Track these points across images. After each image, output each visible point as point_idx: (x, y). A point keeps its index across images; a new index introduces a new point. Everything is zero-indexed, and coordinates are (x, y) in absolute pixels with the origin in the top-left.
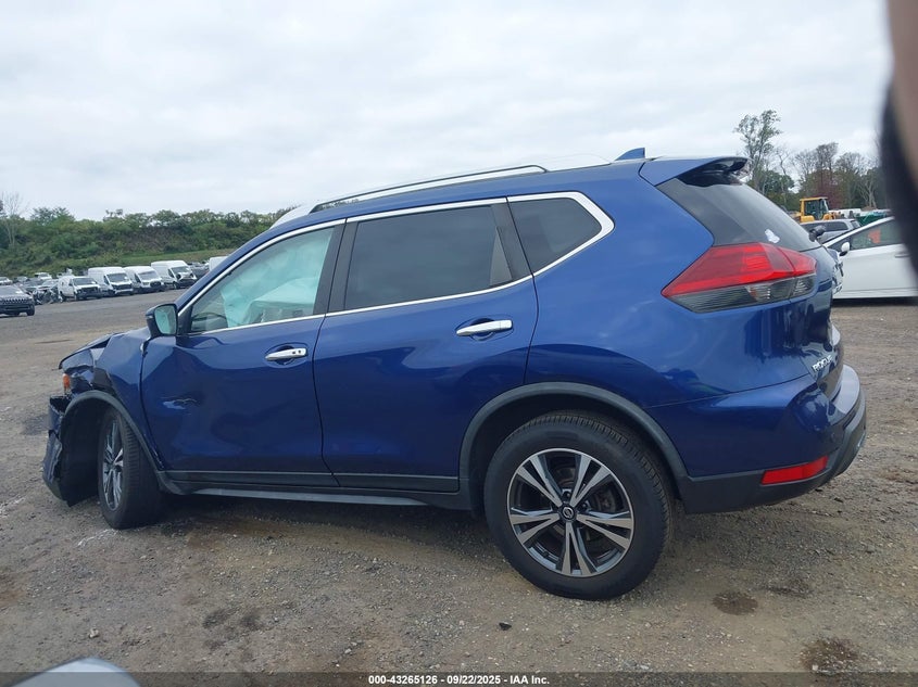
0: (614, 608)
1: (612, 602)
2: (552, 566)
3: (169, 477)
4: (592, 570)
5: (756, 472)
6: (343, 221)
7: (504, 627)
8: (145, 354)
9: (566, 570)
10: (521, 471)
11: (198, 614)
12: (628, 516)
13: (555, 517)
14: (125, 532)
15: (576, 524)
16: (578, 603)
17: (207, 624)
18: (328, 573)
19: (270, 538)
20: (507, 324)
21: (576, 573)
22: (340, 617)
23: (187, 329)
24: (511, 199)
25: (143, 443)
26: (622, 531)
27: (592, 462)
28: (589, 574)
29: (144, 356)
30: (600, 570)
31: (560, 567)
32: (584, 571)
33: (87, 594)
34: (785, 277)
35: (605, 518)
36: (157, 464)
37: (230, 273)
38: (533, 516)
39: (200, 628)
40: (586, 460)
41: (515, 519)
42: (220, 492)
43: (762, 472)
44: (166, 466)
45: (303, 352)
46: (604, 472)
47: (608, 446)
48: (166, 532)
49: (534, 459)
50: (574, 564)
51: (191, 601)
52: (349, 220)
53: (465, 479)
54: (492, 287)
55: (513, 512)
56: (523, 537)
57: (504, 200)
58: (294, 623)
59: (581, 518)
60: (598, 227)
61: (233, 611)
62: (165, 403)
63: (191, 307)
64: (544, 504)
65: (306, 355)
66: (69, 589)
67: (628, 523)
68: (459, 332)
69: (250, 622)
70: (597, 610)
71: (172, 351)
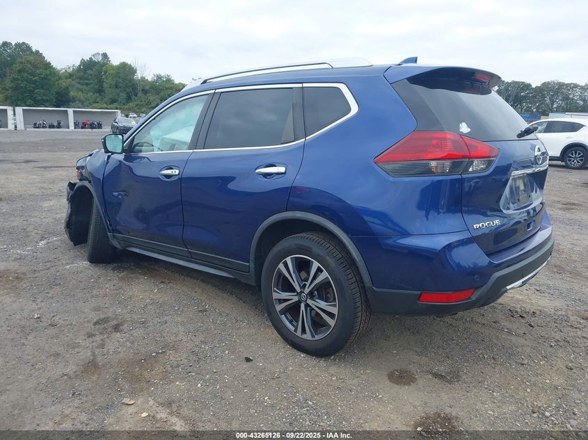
0: (323, 363)
1: (323, 359)
2: (292, 328)
3: (114, 237)
4: (313, 337)
5: (415, 292)
6: (213, 91)
7: (248, 360)
8: (108, 162)
9: (299, 333)
10: (281, 266)
11: (95, 317)
12: (335, 306)
13: (296, 299)
14: (93, 265)
15: (307, 305)
16: (302, 356)
17: (96, 324)
18: (176, 308)
19: (162, 282)
20: (282, 169)
21: (304, 336)
22: (165, 334)
23: (131, 151)
24: (305, 85)
25: (103, 216)
26: (331, 315)
27: (319, 267)
28: (311, 338)
29: (107, 164)
30: (317, 337)
31: (296, 330)
32: (308, 336)
33: (49, 295)
34: (462, 158)
35: (322, 304)
36: (109, 229)
37: (154, 119)
38: (285, 295)
39: (91, 325)
40: (316, 265)
41: (275, 296)
42: (137, 251)
43: (419, 292)
44: (114, 231)
45: (177, 172)
46: (325, 275)
47: (328, 258)
48: (113, 270)
49: (288, 260)
50: (304, 331)
51: (97, 309)
52: (217, 91)
53: (252, 265)
54: (282, 144)
55: (275, 291)
56: (279, 307)
57: (300, 85)
58: (138, 333)
59: (310, 302)
60: (349, 110)
61: (113, 319)
62: (114, 193)
63: (134, 137)
64: (292, 289)
65: (179, 174)
66: (44, 290)
67: (335, 310)
68: (257, 171)
69: (117, 328)
70: (312, 361)
71: (119, 163)
